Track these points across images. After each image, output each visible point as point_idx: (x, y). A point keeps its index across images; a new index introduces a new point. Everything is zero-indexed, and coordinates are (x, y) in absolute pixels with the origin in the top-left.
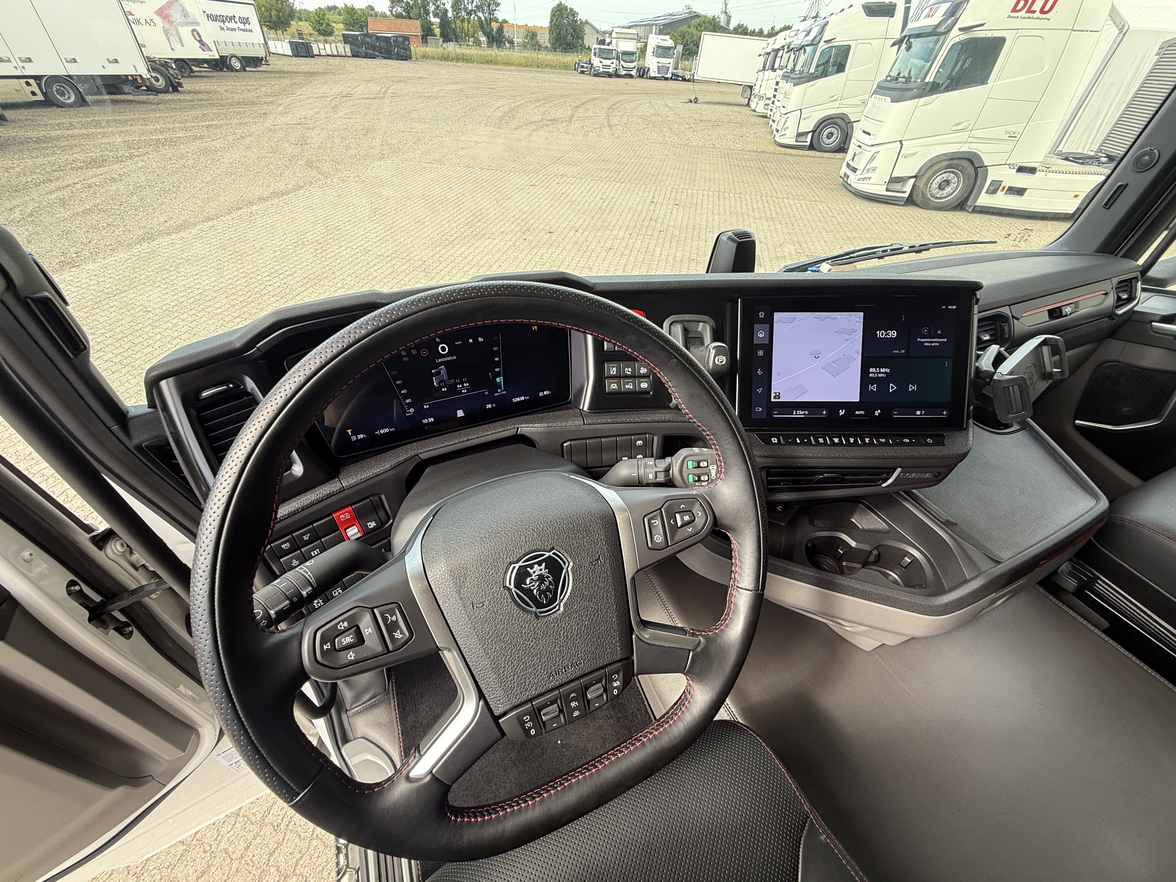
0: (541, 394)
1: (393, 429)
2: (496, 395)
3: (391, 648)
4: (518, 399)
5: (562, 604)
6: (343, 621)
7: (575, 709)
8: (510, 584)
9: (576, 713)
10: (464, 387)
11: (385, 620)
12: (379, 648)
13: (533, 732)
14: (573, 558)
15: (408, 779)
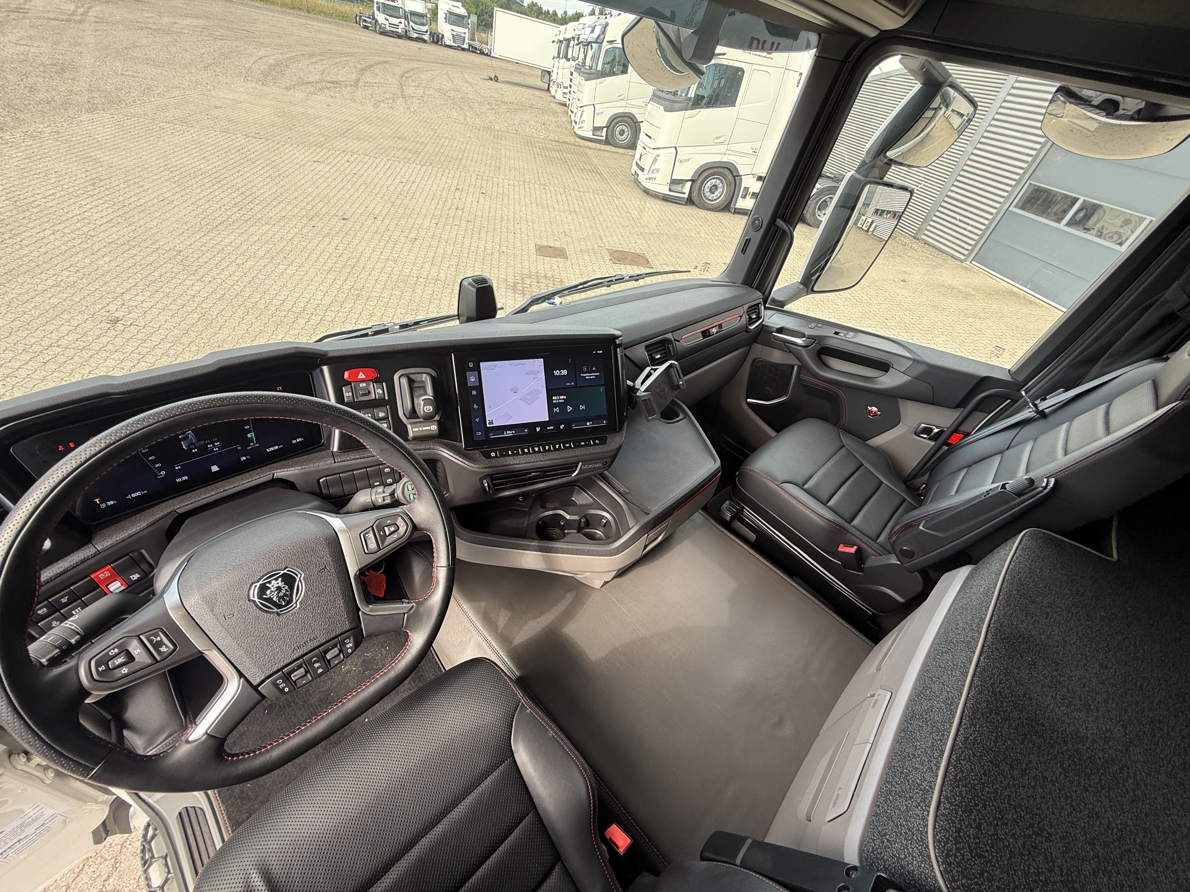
0: (294, 442)
1: (145, 492)
2: (249, 448)
3: (158, 658)
4: (272, 449)
5: (298, 603)
6: (113, 649)
7: (319, 668)
8: (254, 597)
9: (320, 671)
10: (215, 447)
11: (151, 641)
12: (148, 661)
13: (287, 690)
14: (303, 571)
15: (188, 742)
